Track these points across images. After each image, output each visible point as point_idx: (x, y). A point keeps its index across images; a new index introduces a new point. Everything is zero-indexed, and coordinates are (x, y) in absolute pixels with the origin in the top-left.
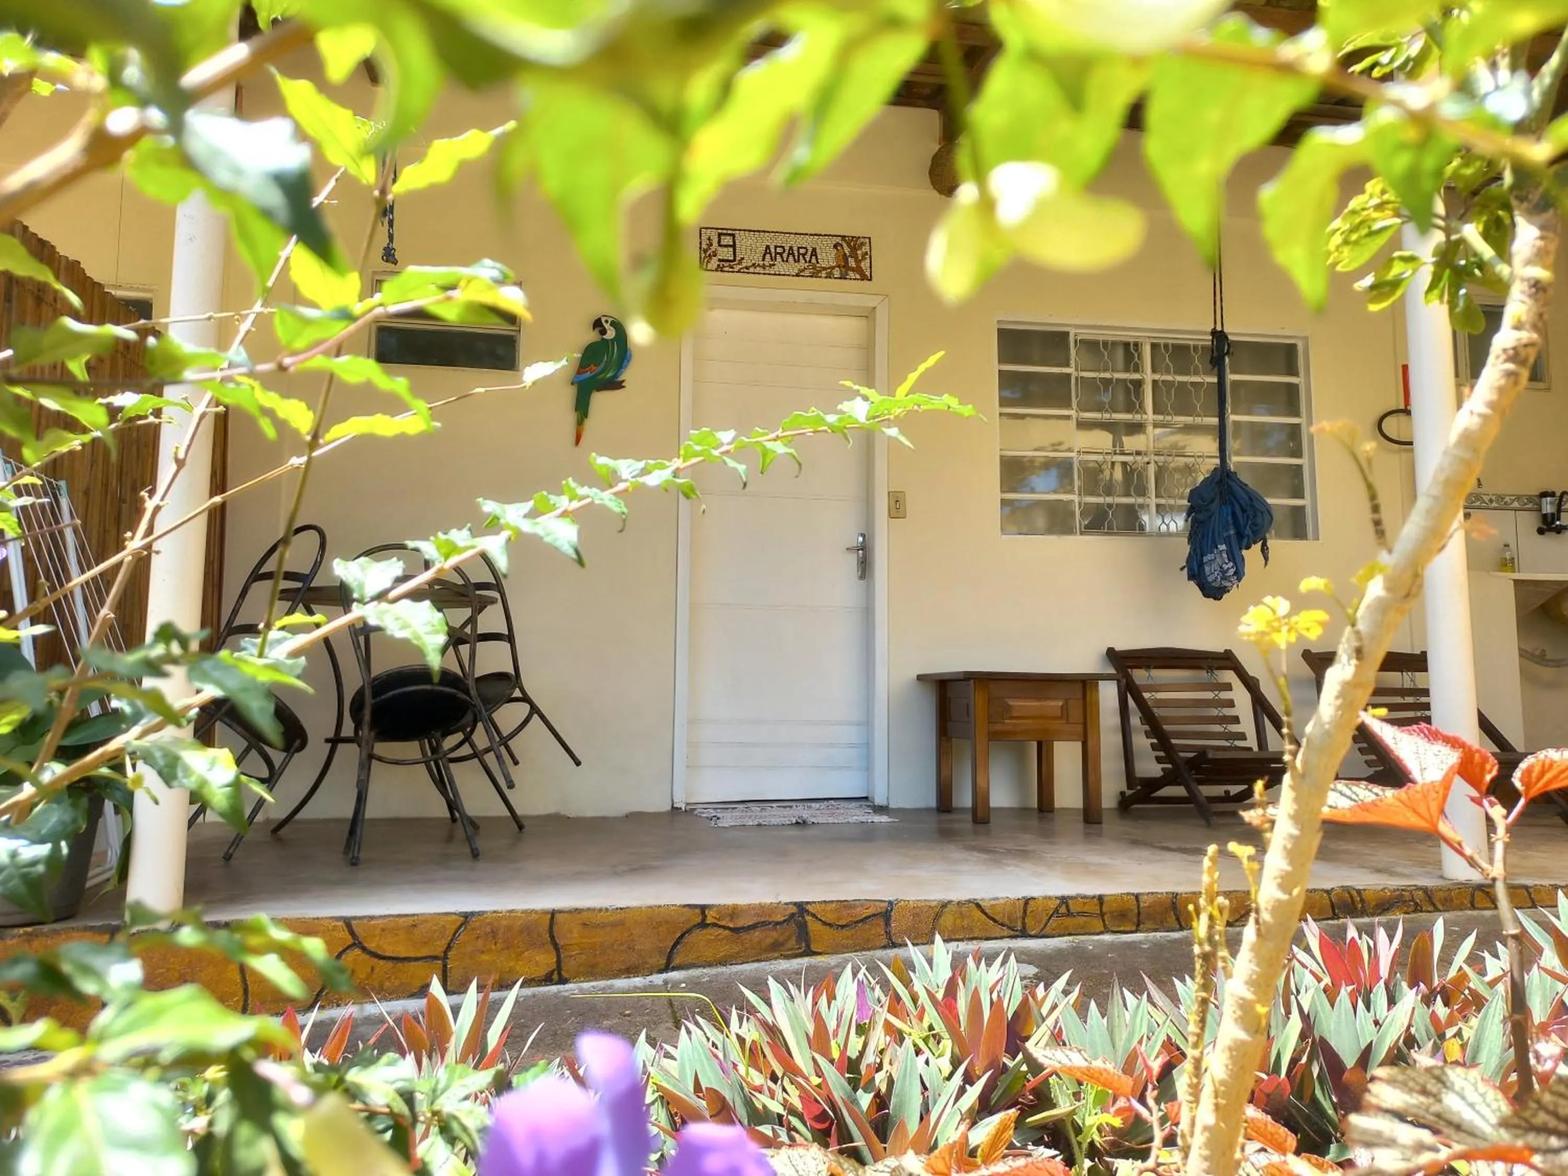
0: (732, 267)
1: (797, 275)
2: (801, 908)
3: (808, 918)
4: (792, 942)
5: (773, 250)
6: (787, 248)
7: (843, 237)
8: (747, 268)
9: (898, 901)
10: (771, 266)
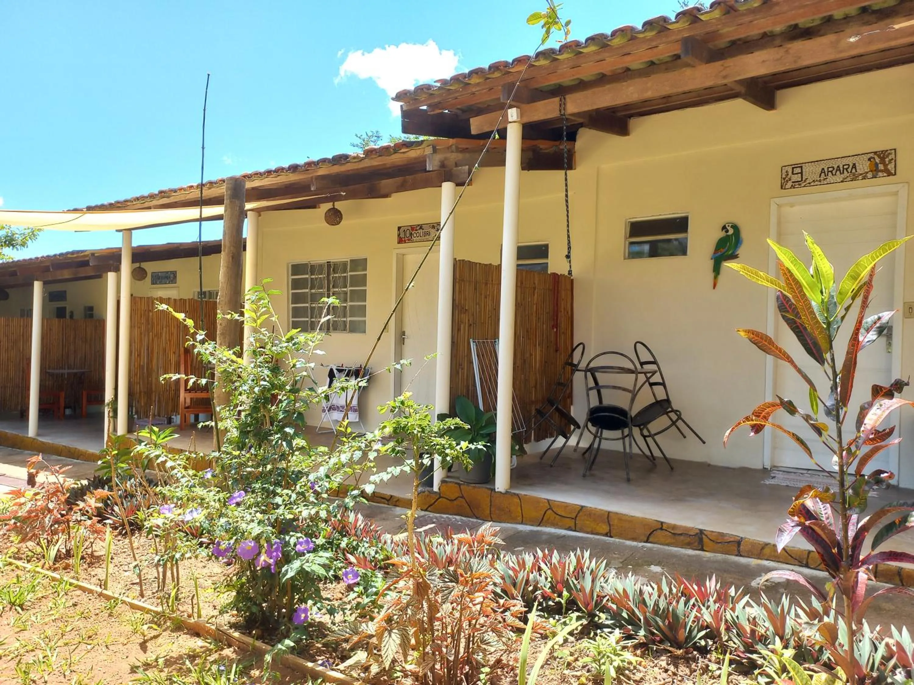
0: (800, 185)
1: (842, 182)
2: (701, 531)
3: (704, 536)
4: (696, 544)
5: (826, 170)
6: (836, 167)
7: (875, 153)
8: (809, 183)
9: (745, 538)
10: (824, 179)
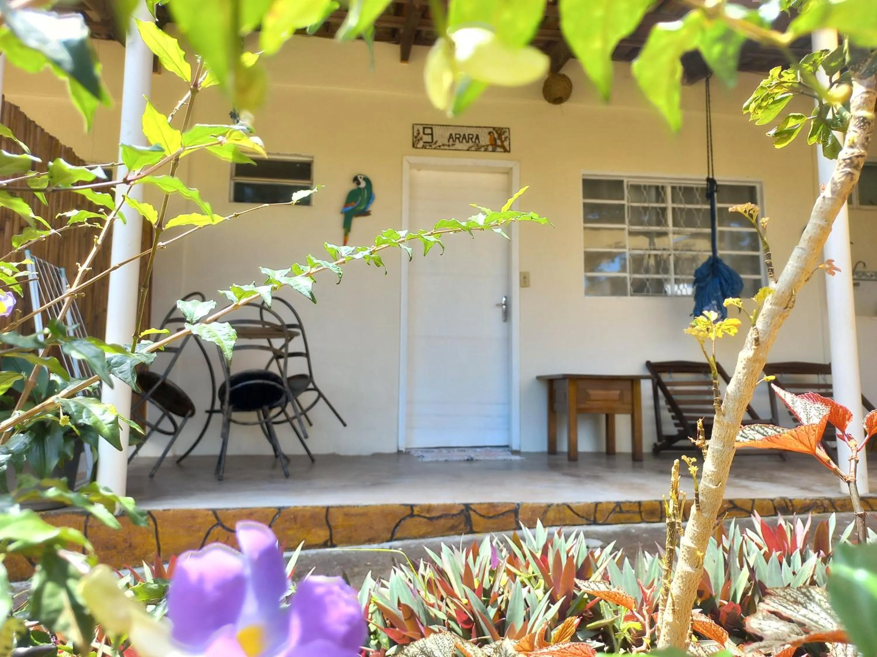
0: (431, 146)
1: (468, 150)
2: (467, 507)
3: (471, 513)
4: (462, 526)
5: (454, 136)
6: (462, 135)
7: (494, 128)
8: (440, 146)
9: (523, 503)
10: (453, 145)
